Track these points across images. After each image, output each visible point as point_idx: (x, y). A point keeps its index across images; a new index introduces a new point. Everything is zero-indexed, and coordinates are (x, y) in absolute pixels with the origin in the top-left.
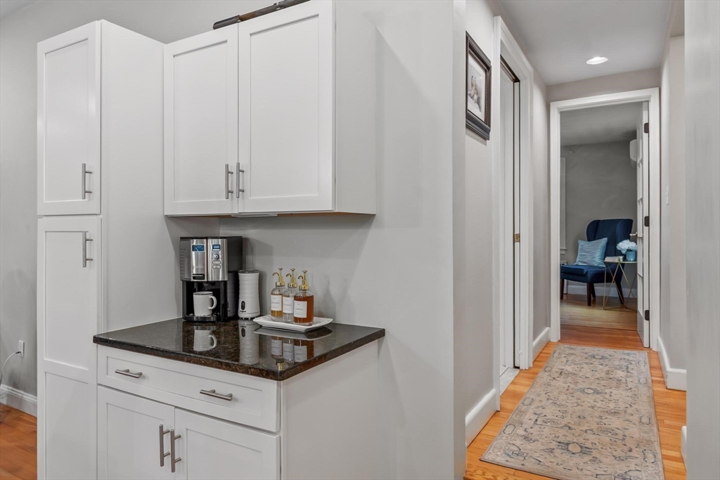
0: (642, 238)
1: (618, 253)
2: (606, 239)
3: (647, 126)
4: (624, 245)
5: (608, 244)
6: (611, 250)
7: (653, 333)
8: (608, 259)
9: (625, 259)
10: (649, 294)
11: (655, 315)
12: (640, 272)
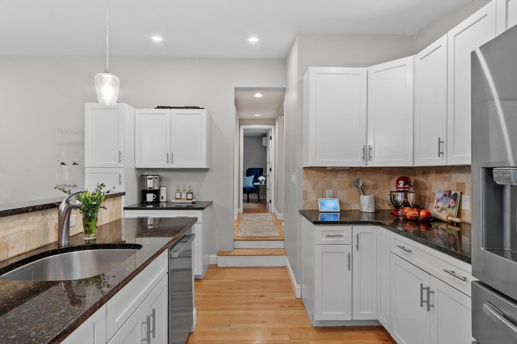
0: (269, 176)
1: (259, 181)
2: (253, 176)
3: (271, 137)
4: (261, 178)
5: (254, 178)
6: (256, 180)
7: (272, 207)
8: (255, 184)
9: (261, 184)
10: (271, 195)
11: (273, 202)
12: (268, 187)
